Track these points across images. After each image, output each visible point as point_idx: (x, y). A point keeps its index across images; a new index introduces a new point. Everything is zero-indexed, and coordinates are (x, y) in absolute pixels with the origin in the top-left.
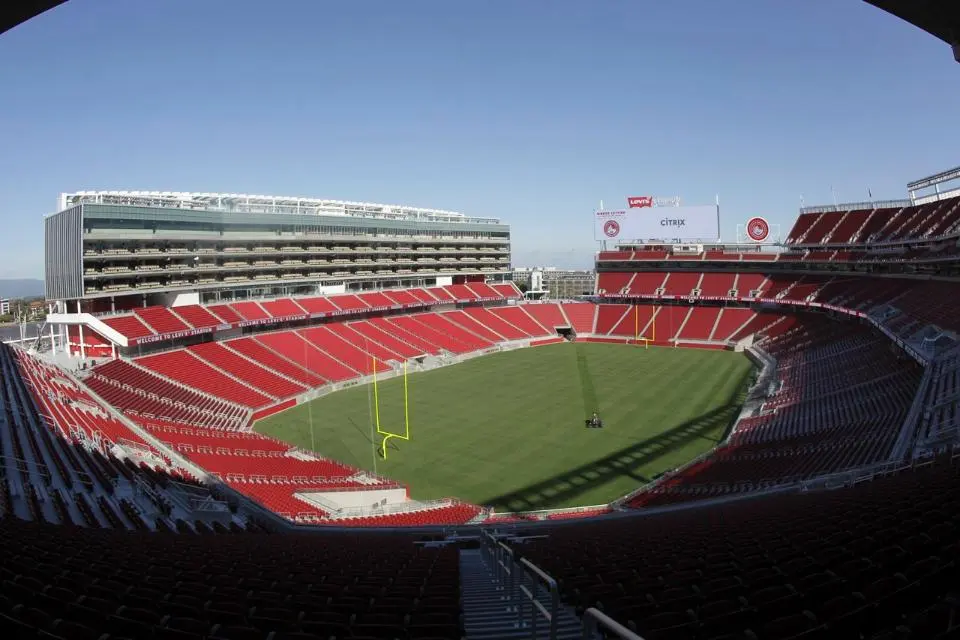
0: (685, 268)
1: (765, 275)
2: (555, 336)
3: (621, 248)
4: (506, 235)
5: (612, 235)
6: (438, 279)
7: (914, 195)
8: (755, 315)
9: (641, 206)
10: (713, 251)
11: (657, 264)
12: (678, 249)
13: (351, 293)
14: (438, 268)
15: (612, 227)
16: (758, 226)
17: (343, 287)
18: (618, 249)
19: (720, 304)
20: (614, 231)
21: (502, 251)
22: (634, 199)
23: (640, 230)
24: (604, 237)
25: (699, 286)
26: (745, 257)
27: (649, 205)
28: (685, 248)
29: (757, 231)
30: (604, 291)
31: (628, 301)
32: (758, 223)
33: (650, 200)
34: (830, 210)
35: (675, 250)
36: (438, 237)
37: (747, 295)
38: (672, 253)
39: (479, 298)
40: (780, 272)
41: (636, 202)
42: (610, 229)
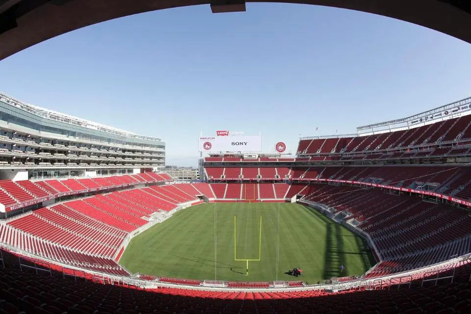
0: (250, 165)
1: (289, 168)
2: (198, 200)
3: (211, 156)
4: (163, 147)
5: (207, 149)
6: (134, 170)
7: (359, 132)
8: (290, 186)
9: (223, 135)
10: (263, 157)
11: (234, 164)
12: (246, 157)
13: (101, 176)
14: (133, 164)
15: (208, 145)
16: (281, 146)
17: (95, 173)
18: (209, 156)
19: (271, 182)
20: (209, 147)
21: (161, 156)
22: (219, 132)
23: (222, 147)
24: (203, 150)
25: (259, 173)
26: (279, 160)
27: (227, 135)
28: (249, 156)
29: (280, 148)
30: (212, 177)
31: (224, 181)
32: (282, 144)
33: (228, 133)
34: (316, 138)
35: (245, 157)
36: (135, 146)
37: (284, 177)
38: (243, 158)
39: (156, 181)
40: (297, 167)
41: (219, 133)
42: (207, 146)
